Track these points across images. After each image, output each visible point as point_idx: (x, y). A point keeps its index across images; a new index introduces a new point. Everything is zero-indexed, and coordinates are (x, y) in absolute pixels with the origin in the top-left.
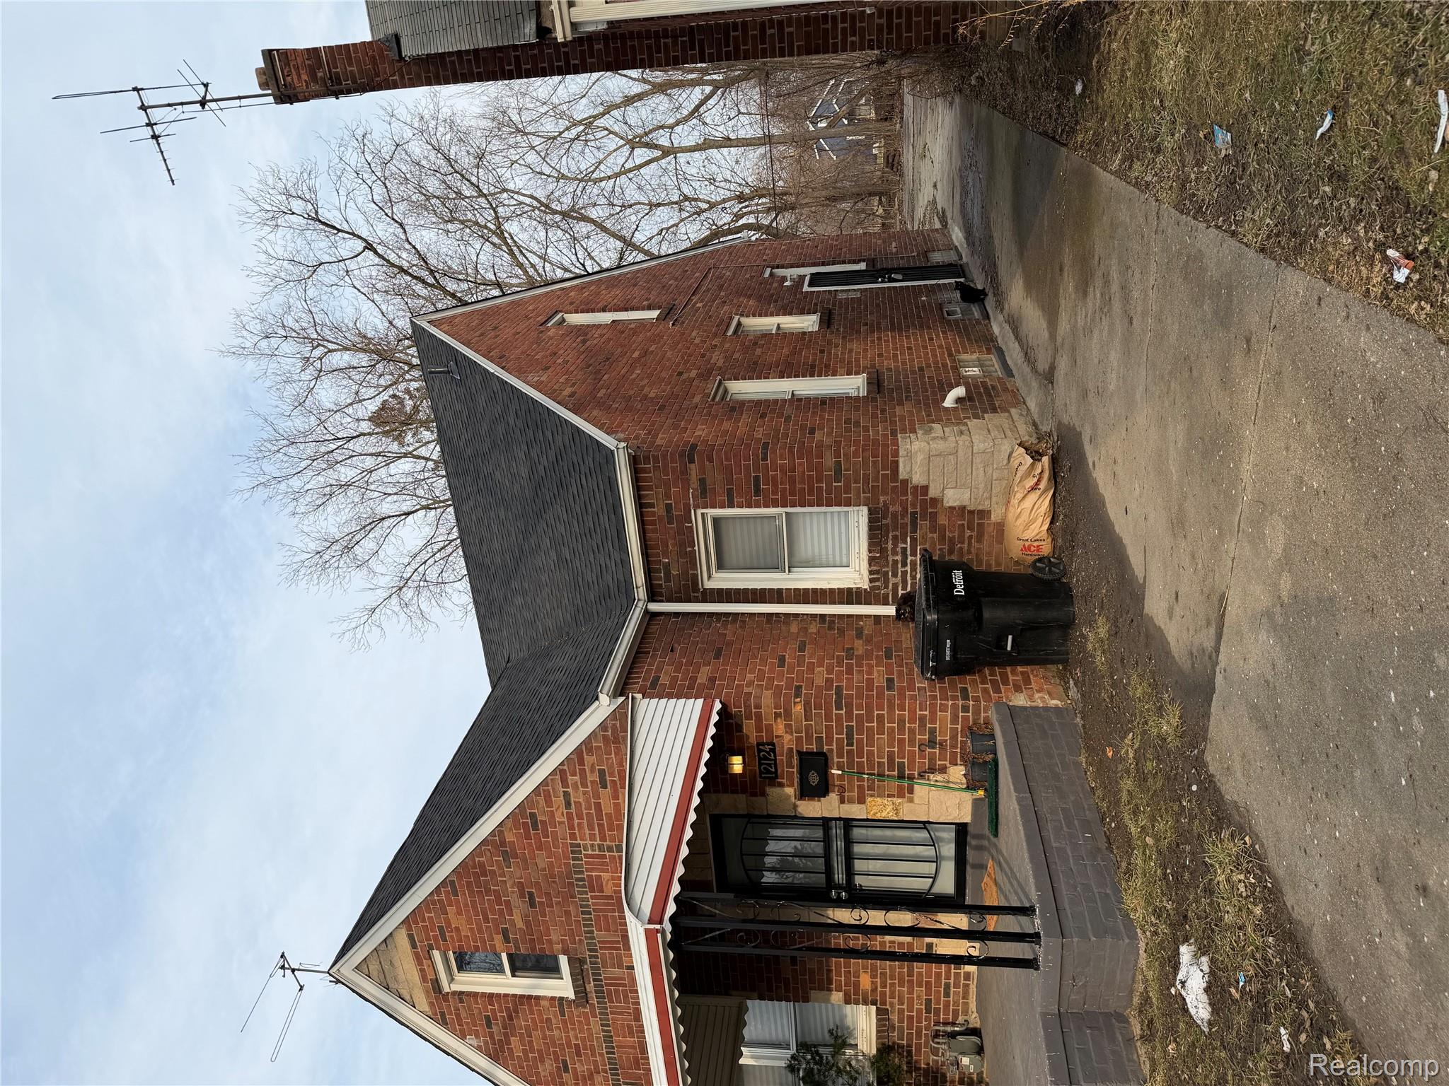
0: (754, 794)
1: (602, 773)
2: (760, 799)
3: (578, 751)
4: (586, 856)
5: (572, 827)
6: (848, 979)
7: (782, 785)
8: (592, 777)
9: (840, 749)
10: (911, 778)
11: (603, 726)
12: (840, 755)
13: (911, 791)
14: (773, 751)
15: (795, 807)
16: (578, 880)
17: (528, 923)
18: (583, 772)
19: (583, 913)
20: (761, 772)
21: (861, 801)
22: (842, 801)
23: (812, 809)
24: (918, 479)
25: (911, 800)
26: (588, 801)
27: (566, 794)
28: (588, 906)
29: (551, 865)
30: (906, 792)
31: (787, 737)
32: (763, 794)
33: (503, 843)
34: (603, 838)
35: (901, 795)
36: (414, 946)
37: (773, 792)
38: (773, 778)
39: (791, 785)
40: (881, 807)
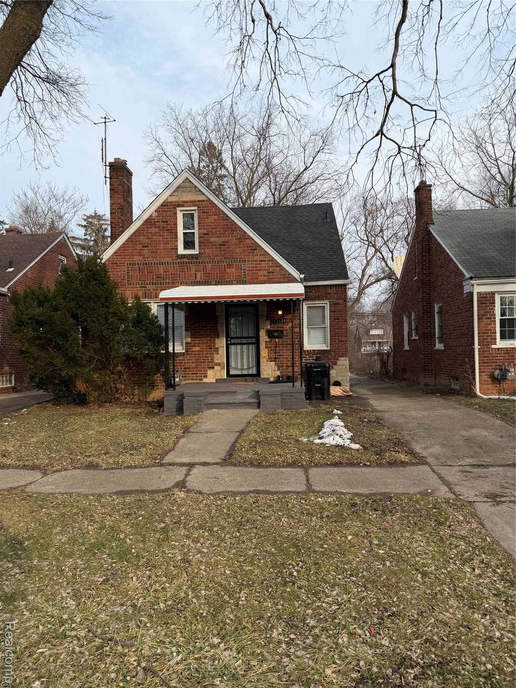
0: (267, 317)
1: (273, 272)
2: (265, 318)
3: (280, 266)
4: (241, 265)
5: (252, 261)
6: (196, 343)
7: (271, 325)
8: (271, 270)
9: (285, 342)
10: (275, 361)
11: (290, 274)
12: (282, 342)
13: (271, 361)
14: (284, 323)
15: (263, 329)
16: (232, 261)
17: (213, 242)
18: (273, 267)
19: (218, 261)
20: (276, 319)
21: (266, 347)
22: (266, 342)
23: (263, 333)
24: (339, 362)
25: (267, 361)
26: (263, 267)
27: (265, 261)
28: (221, 263)
29: (237, 253)
30: (270, 359)
31: (288, 327)
32: (267, 320)
33: (244, 239)
34: (248, 270)
35: (269, 358)
36: (199, 201)
37: (268, 322)
38: (273, 322)
39: (271, 328)
40: (264, 353)
